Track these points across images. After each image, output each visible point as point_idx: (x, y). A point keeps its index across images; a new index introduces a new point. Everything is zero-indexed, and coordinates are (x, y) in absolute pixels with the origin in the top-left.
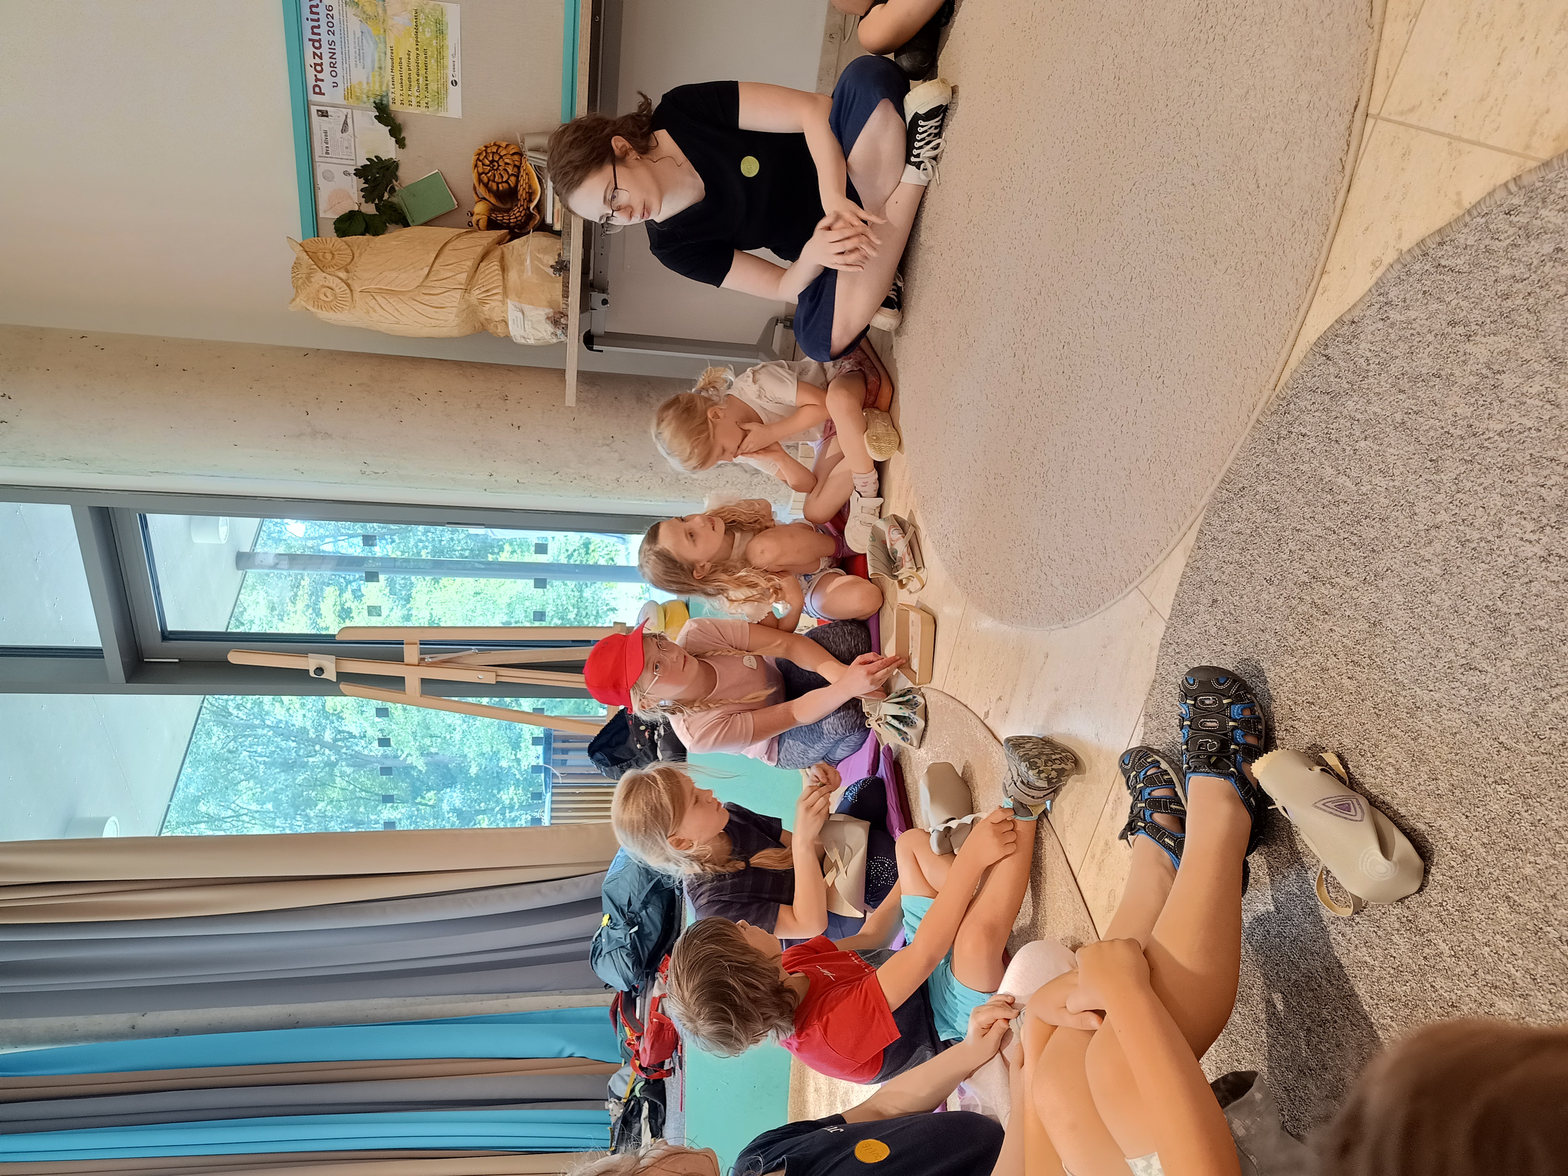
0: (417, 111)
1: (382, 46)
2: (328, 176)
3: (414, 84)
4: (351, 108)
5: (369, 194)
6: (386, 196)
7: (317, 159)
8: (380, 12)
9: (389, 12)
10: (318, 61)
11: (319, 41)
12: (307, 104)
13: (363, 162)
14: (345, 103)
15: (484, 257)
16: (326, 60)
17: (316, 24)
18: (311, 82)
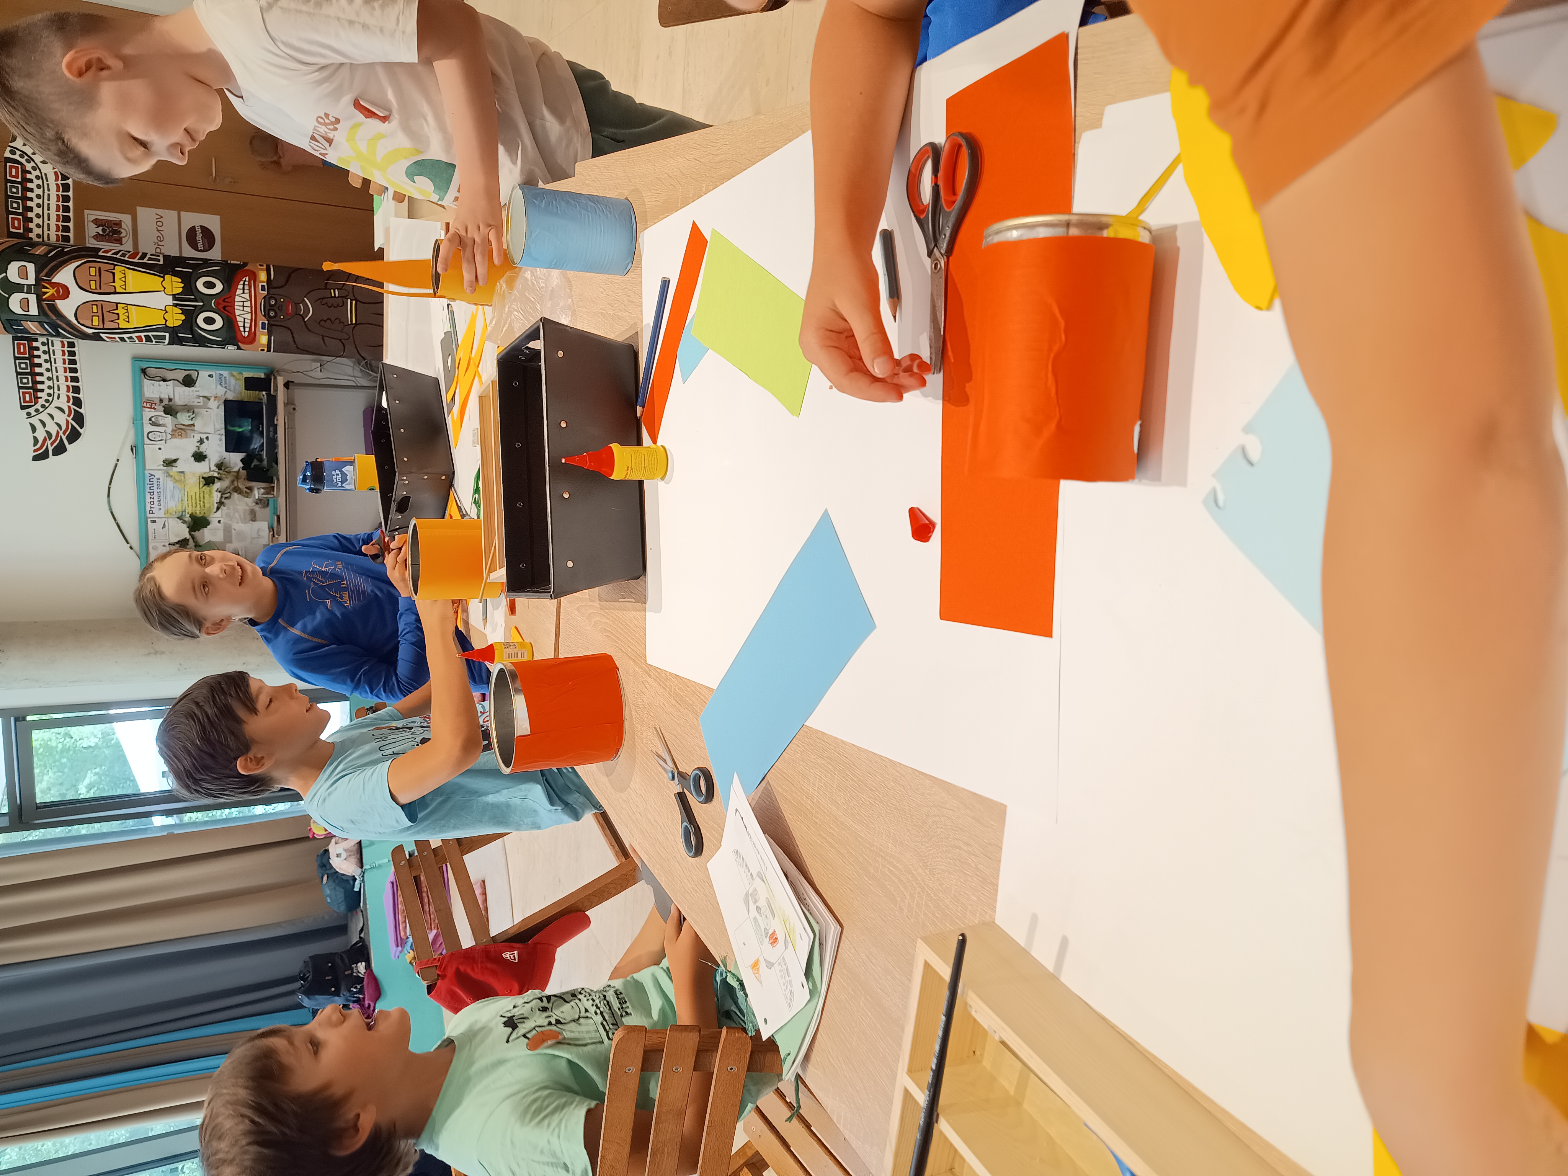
1: (183, 491)
2: (155, 548)
3: (198, 506)
4: (167, 518)
7: (150, 541)
8: (183, 478)
10: (152, 500)
11: (153, 492)
12: (147, 518)
14: (164, 516)
16: (156, 500)
17: (152, 486)
18: (148, 509)
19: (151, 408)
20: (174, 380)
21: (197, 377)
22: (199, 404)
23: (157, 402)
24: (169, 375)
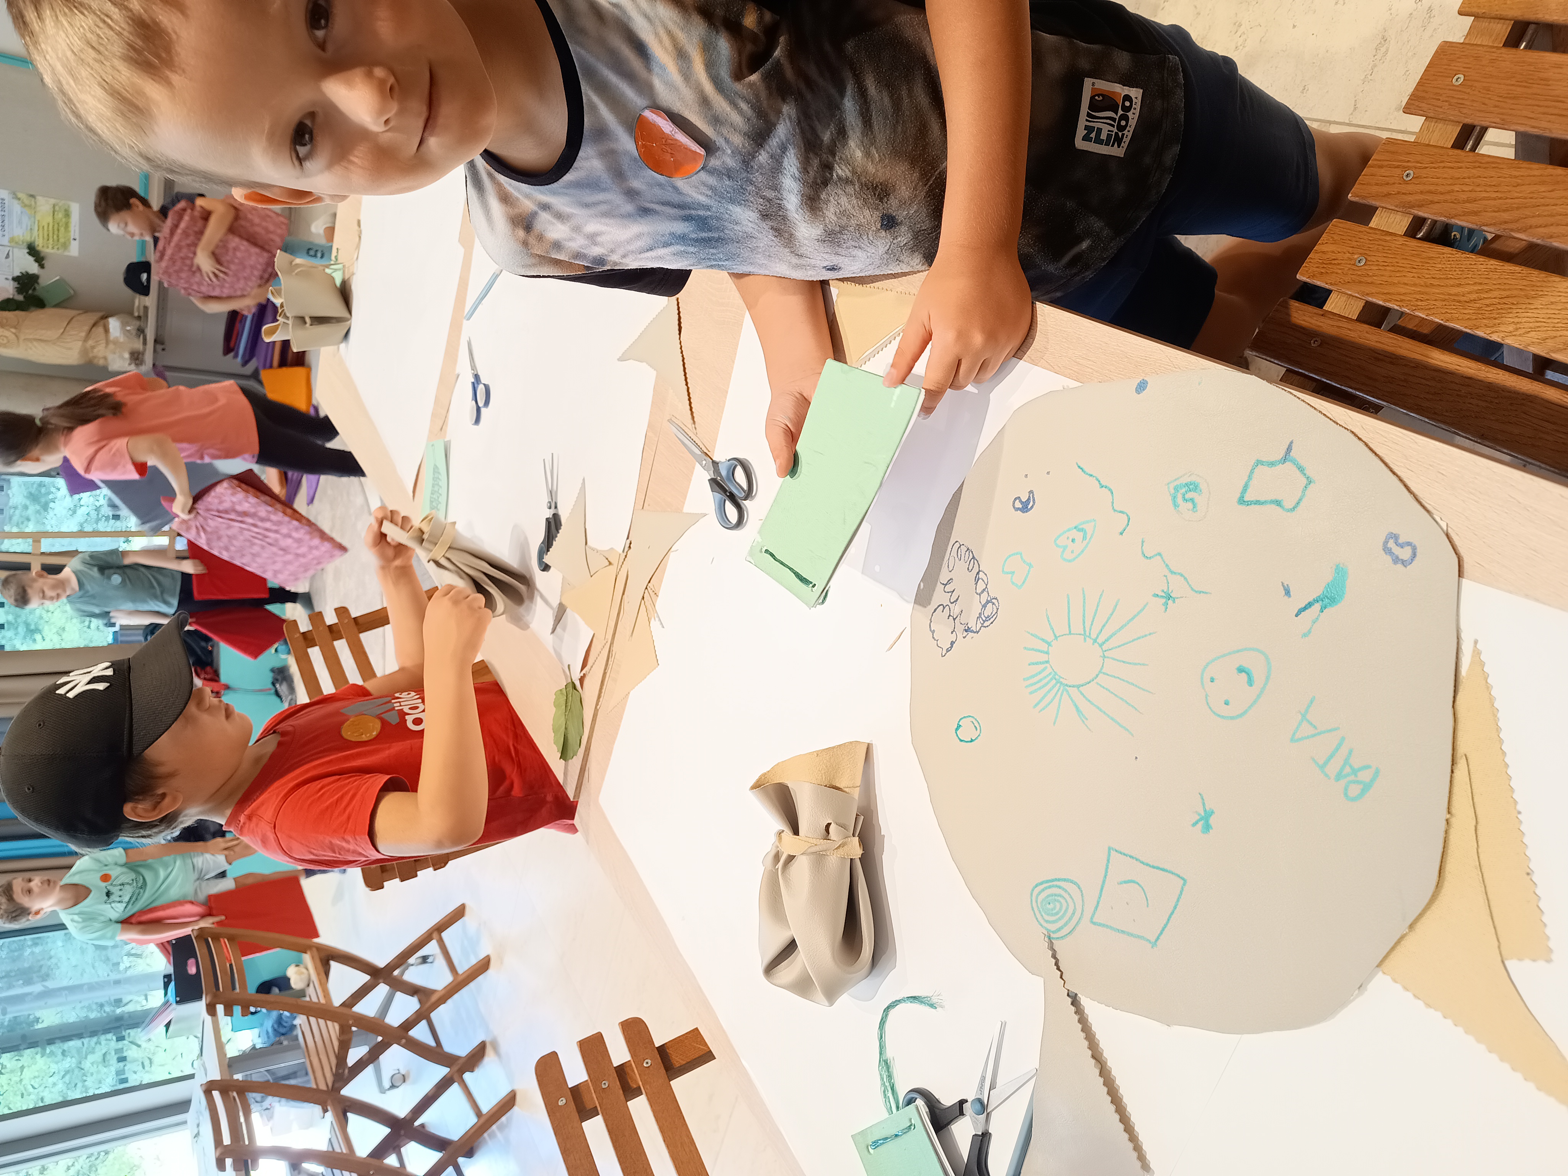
0: (52, 251)
1: (33, 219)
3: (51, 238)
4: (13, 247)
5: (19, 290)
6: (30, 292)
9: (38, 204)
13: (17, 273)
14: (9, 244)
15: (94, 325)
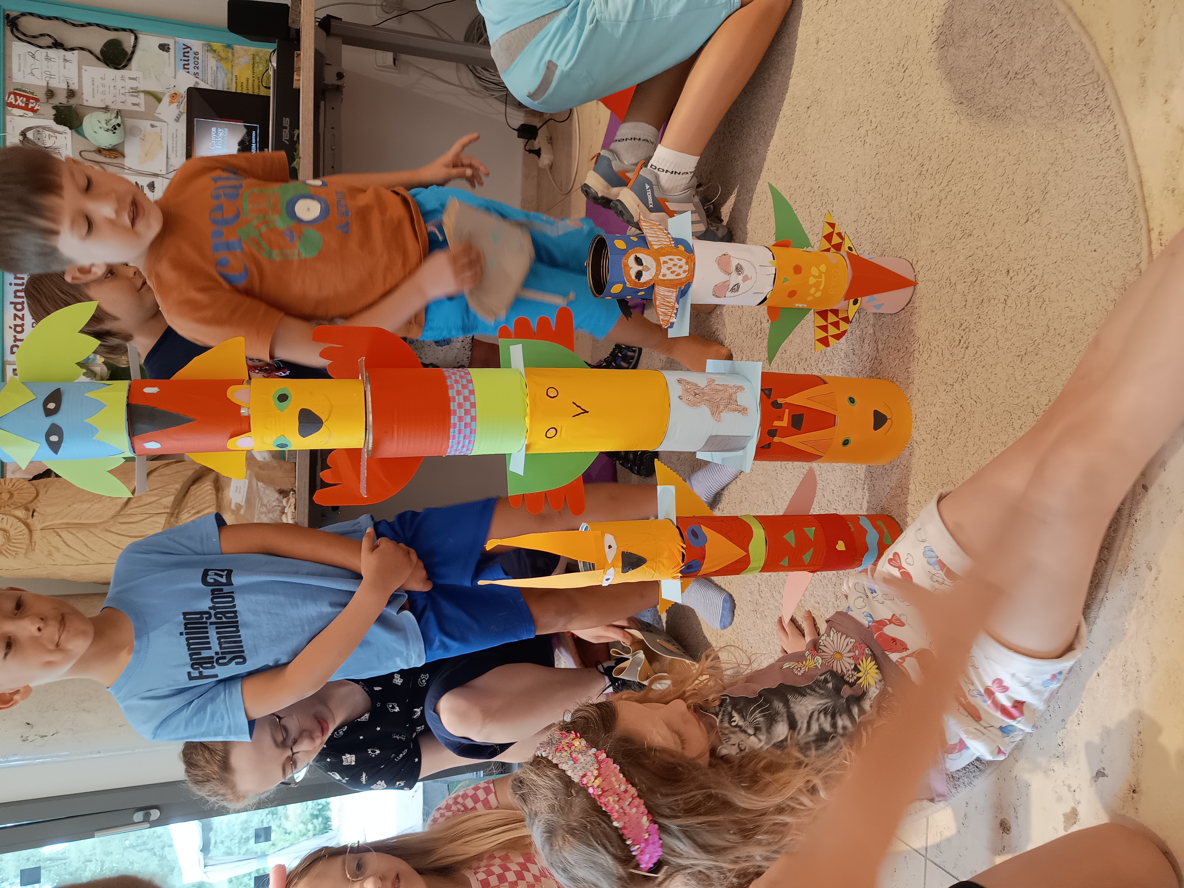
10: (19, 322)
12: (3, 364)
15: (195, 480)
19: (26, 108)
20: (82, 49)
21: (135, 46)
22: (135, 108)
23: (42, 96)
24: (72, 36)
